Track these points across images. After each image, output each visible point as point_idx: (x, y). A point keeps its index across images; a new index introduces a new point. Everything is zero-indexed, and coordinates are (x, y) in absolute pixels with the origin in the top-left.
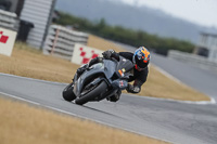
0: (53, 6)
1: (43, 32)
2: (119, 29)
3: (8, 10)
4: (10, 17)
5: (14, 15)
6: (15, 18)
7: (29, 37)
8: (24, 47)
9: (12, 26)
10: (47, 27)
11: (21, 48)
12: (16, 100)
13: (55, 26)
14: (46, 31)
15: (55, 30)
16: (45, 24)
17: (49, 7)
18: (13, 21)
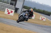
0: (23, 4)
1: (21, 10)
2: (39, 10)
3: (12, 5)
4: (13, 7)
5: (14, 6)
6: (14, 7)
7: (17, 11)
8: (16, 14)
9: (13, 9)
10: (22, 9)
11: (15, 14)
12: (14, 26)
13: (24, 9)
14: (22, 10)
15: (24, 10)
16: (21, 8)
17: (22, 5)
18: (14, 8)
